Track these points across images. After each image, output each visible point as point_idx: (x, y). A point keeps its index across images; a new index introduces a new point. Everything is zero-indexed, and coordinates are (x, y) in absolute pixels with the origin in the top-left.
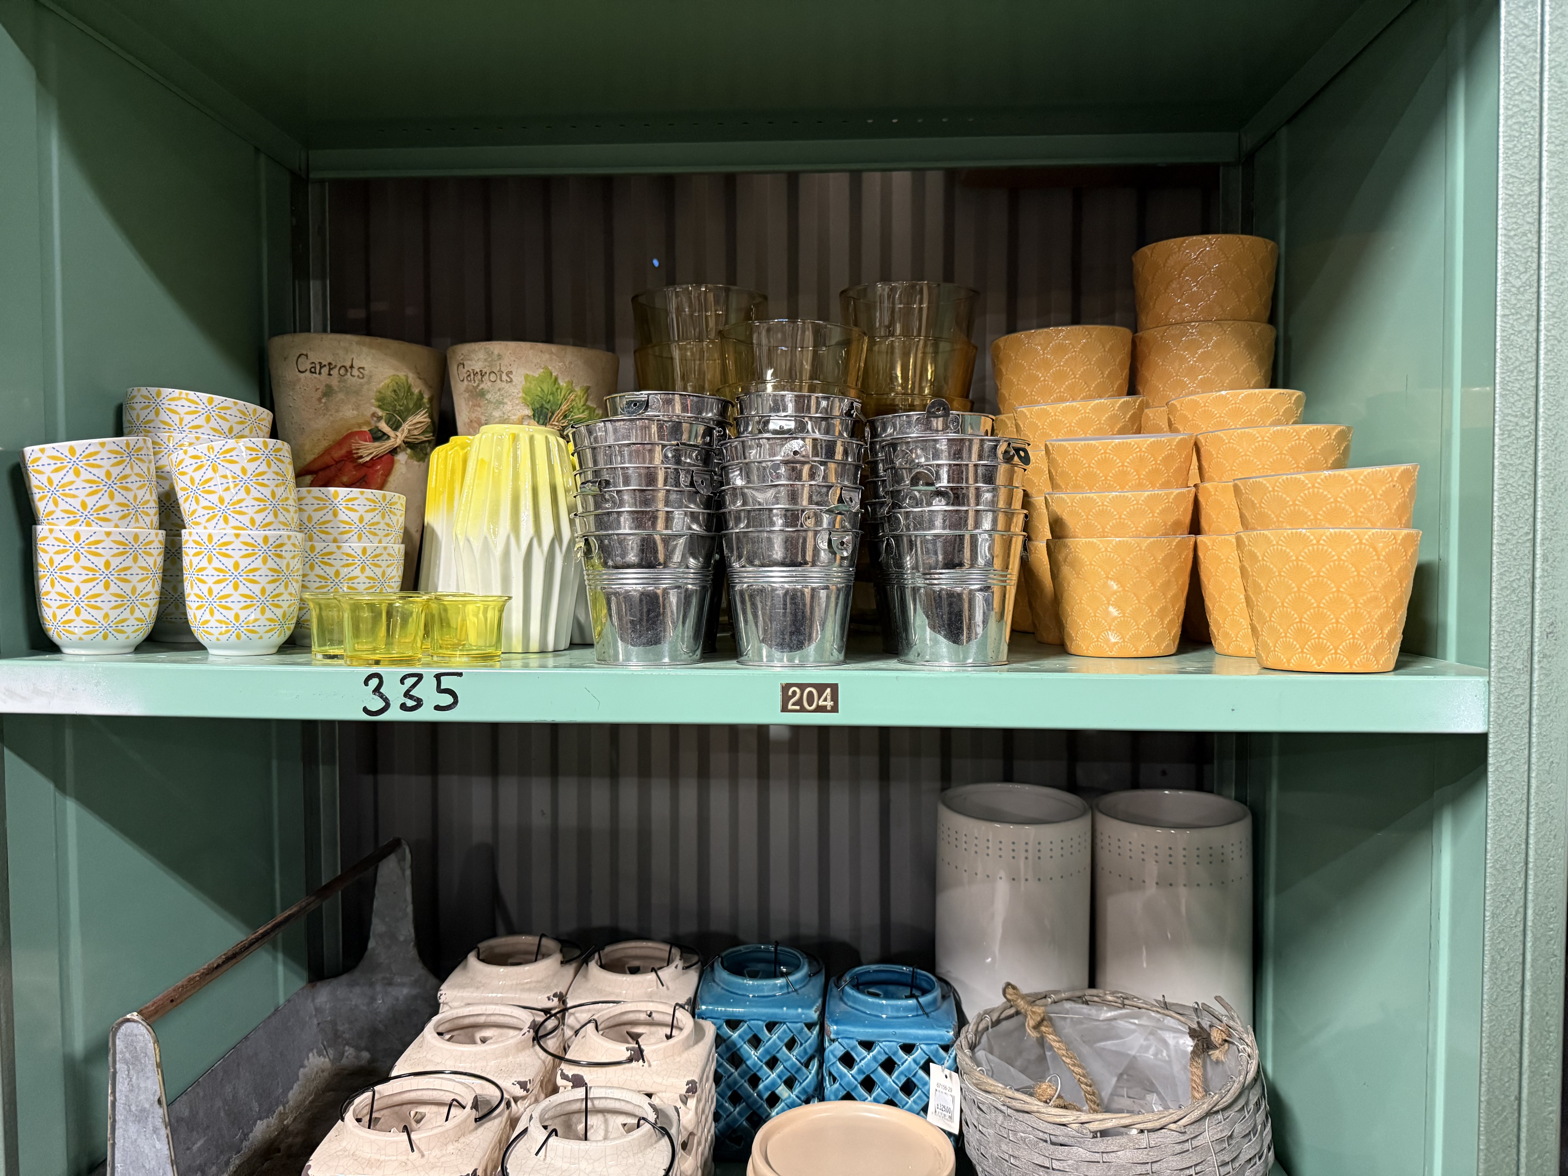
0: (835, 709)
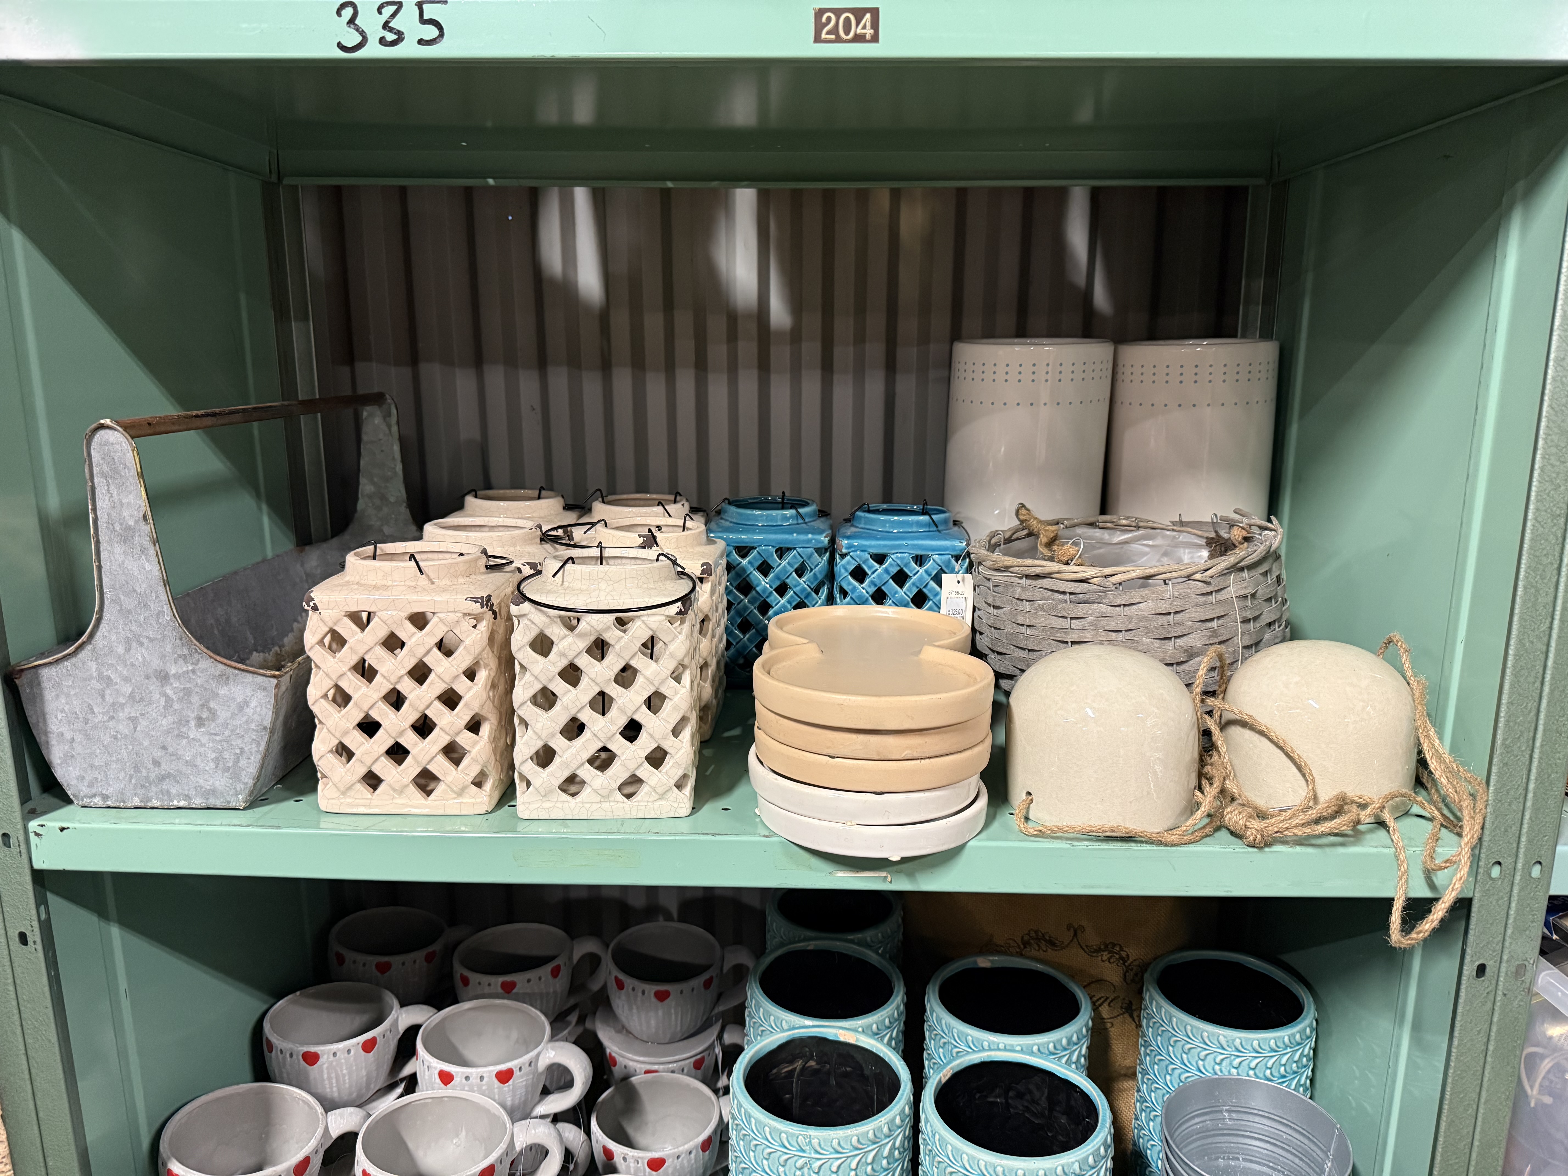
0: (875, 38)
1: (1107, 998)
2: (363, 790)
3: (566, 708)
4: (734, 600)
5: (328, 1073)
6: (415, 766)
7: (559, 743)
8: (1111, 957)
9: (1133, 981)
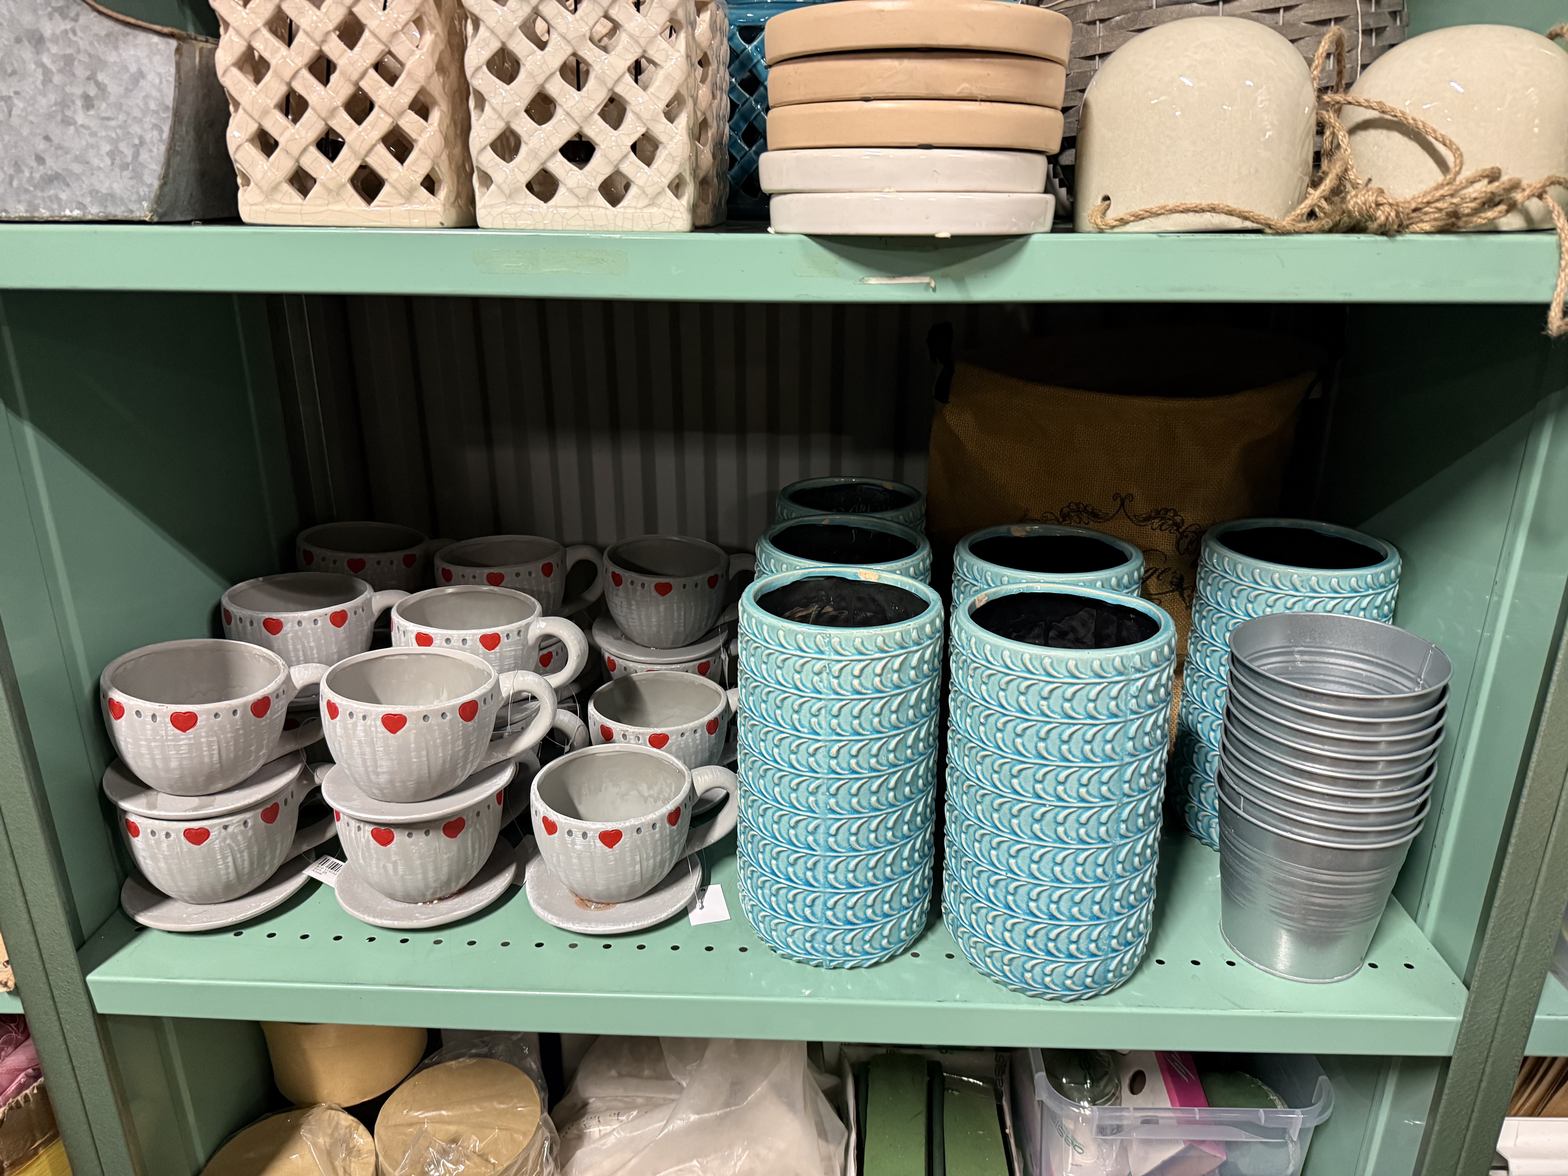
1: (1157, 570)
2: (290, 193)
3: (531, 75)
4: (739, 99)
5: (294, 645)
6: (352, 159)
7: (524, 125)
8: (1163, 524)
9: (1187, 549)
